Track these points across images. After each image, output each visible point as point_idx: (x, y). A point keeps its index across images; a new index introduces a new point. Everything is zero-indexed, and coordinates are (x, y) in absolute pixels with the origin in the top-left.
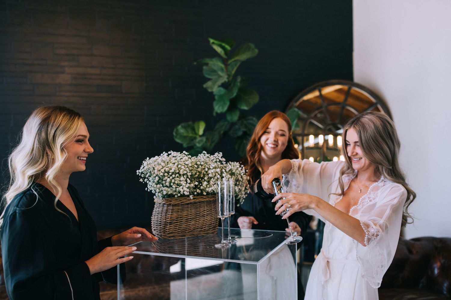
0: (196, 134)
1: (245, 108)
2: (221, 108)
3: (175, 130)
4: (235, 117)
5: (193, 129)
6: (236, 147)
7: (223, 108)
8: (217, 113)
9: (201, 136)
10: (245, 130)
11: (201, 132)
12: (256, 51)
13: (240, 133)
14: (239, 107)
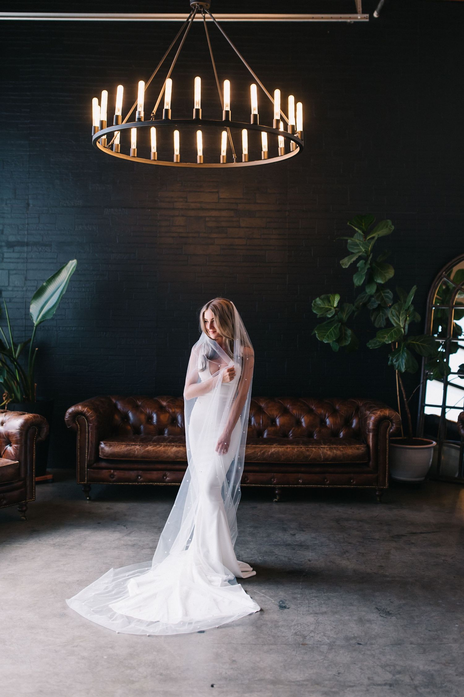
0: (331, 306)
1: (381, 281)
2: (359, 281)
3: (314, 301)
4: (371, 290)
5: (328, 301)
6: (372, 319)
9: (335, 308)
10: (379, 303)
11: (336, 304)
12: (393, 227)
13: (376, 306)
14: (375, 280)
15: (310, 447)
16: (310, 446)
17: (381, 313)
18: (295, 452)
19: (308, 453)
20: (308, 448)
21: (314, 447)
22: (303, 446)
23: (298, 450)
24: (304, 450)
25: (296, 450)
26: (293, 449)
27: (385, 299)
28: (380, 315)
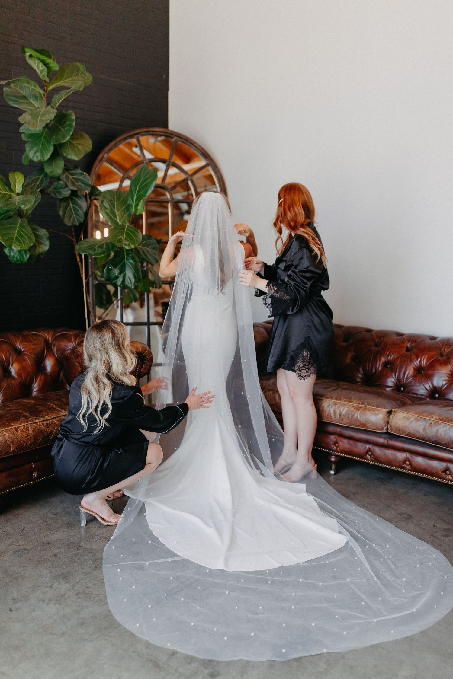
0: (11, 190)
1: (74, 157)
2: (38, 154)
4: (58, 169)
5: (8, 184)
6: (61, 213)
7: (42, 155)
8: (31, 161)
9: (18, 194)
10: (74, 188)
11: (19, 188)
13: (66, 193)
14: (64, 155)
15: (49, 420)
16: (48, 418)
17: (71, 205)
18: (30, 433)
19: (48, 430)
20: (47, 422)
21: (54, 418)
22: (37, 419)
23: (34, 429)
24: (42, 427)
25: (30, 429)
26: (27, 428)
27: (76, 184)
28: (71, 207)
